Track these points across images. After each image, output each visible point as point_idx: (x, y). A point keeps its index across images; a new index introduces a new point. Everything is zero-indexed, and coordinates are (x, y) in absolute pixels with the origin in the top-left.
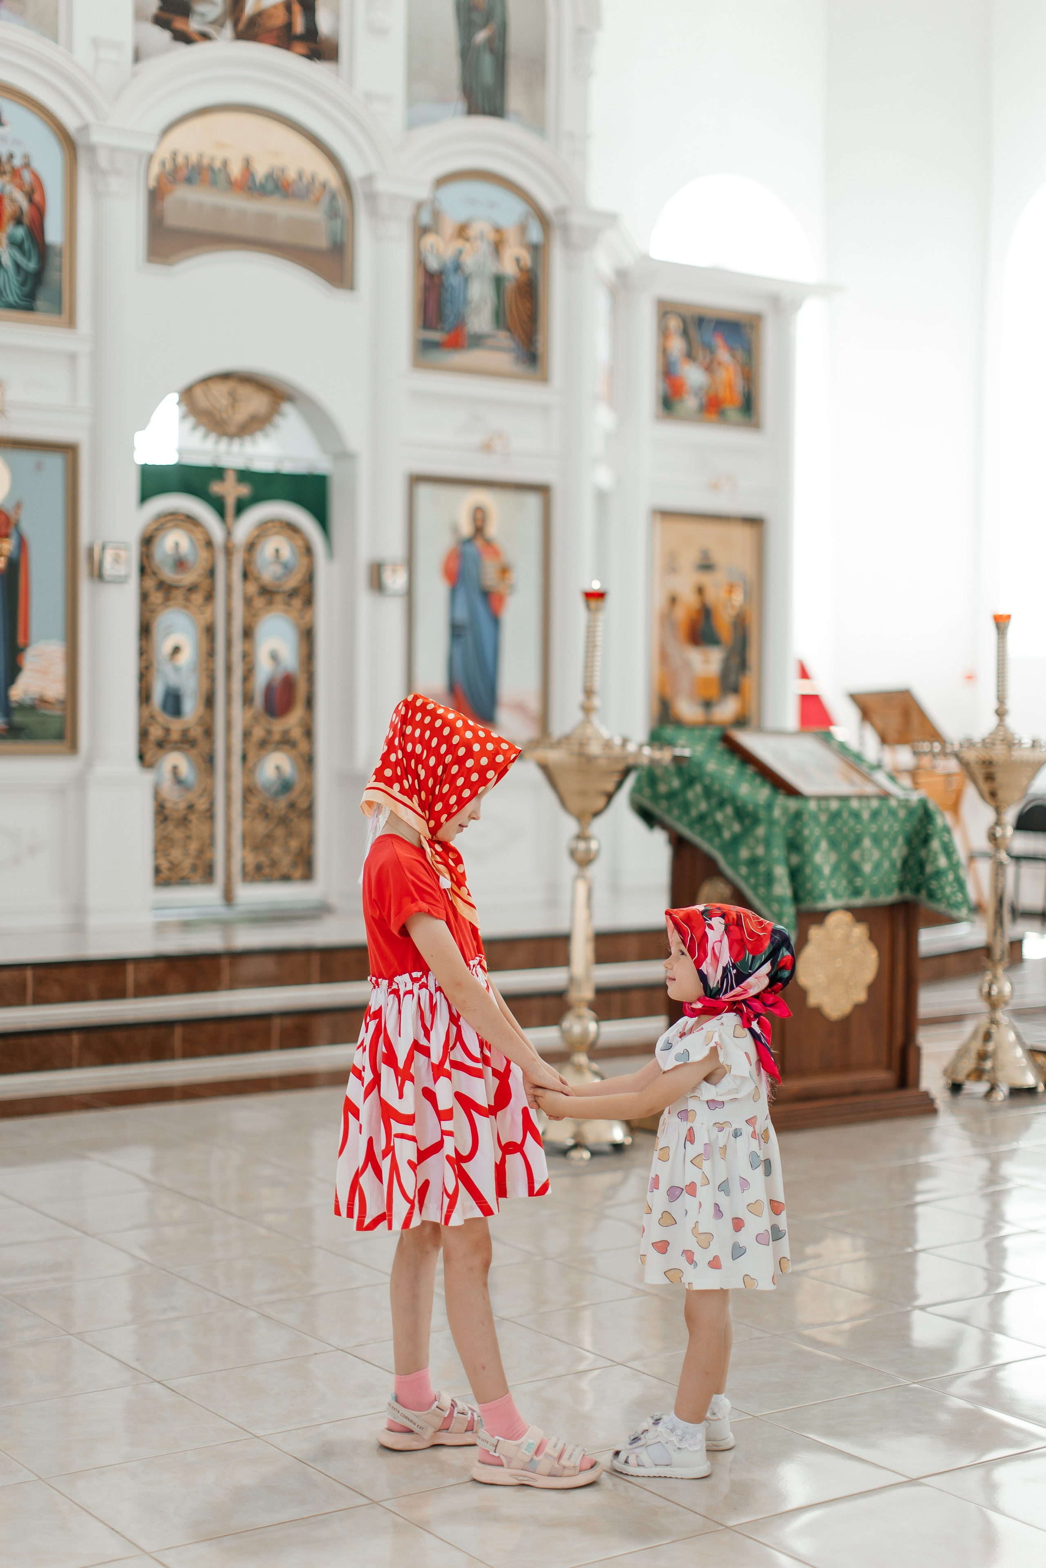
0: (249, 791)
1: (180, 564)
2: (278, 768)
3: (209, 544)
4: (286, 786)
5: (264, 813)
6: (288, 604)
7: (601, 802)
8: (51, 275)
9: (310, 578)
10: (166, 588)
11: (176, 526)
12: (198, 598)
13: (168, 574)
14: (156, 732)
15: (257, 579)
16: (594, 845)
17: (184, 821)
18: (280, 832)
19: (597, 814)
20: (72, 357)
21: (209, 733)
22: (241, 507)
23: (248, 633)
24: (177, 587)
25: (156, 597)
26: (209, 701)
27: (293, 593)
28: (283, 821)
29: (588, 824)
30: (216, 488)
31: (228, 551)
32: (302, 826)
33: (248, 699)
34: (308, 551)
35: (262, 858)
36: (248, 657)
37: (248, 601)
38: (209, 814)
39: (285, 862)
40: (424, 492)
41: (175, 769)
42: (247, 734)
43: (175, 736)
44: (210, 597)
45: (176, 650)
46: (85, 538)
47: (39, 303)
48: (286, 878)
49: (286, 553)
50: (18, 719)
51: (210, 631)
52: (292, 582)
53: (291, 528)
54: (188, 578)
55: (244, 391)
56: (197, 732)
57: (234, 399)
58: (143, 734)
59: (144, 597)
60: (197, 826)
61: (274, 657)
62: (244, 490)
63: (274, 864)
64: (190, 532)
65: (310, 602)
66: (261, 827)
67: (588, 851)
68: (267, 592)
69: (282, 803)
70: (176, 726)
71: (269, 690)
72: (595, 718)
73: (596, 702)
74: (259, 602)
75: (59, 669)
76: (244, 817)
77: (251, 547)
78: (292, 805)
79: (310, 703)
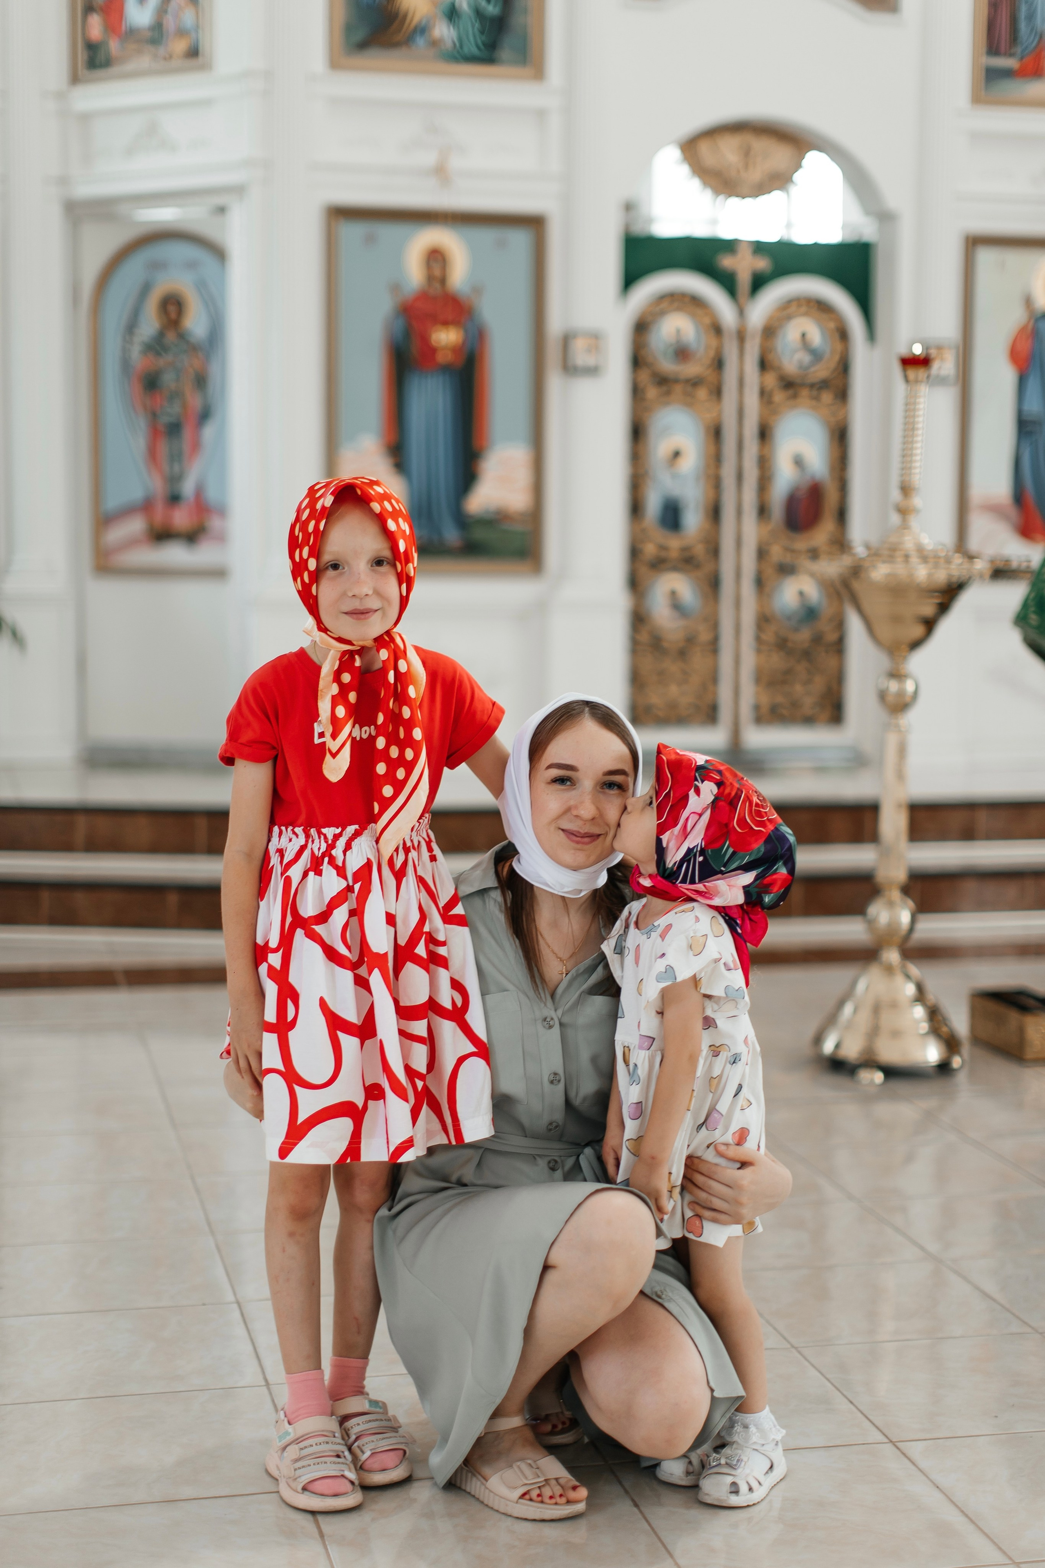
0: (764, 620)
1: (682, 353)
2: (801, 594)
3: (717, 329)
4: (810, 614)
5: (782, 644)
6: (817, 398)
7: (918, 631)
8: (517, 20)
9: (844, 367)
10: (663, 381)
11: (679, 309)
12: (702, 393)
13: (668, 366)
14: (650, 550)
15: (778, 369)
16: (910, 686)
17: (682, 654)
18: (801, 668)
19: (915, 645)
20: (541, 114)
21: (715, 551)
22: (759, 283)
23: (765, 434)
24: (676, 381)
25: (652, 393)
26: (715, 513)
27: (823, 385)
28: (807, 655)
29: (905, 658)
30: (727, 262)
31: (741, 336)
32: (830, 662)
33: (763, 511)
34: (843, 334)
35: (780, 699)
36: (765, 465)
37: (764, 394)
38: (714, 646)
39: (808, 703)
40: (985, 257)
41: (673, 593)
42: (762, 554)
43: (674, 554)
44: (717, 392)
45: (677, 454)
46: (555, 324)
47: (505, 53)
48: (809, 721)
49: (816, 336)
50: (479, 534)
51: (716, 433)
52: (821, 372)
53: (822, 307)
54: (691, 370)
55: (760, 144)
56: (699, 550)
57: (747, 153)
58: (634, 553)
59: (636, 392)
60: (698, 661)
61: (798, 462)
62: (762, 264)
63: (795, 705)
64: (693, 316)
65: (843, 394)
66: (777, 661)
67: (901, 693)
68: (789, 385)
69: (804, 636)
70: (674, 543)
71: (792, 502)
72: (914, 522)
73: (917, 501)
74: (779, 397)
75: (522, 476)
76: (759, 651)
77: (770, 331)
78: (817, 639)
79: (842, 515)
